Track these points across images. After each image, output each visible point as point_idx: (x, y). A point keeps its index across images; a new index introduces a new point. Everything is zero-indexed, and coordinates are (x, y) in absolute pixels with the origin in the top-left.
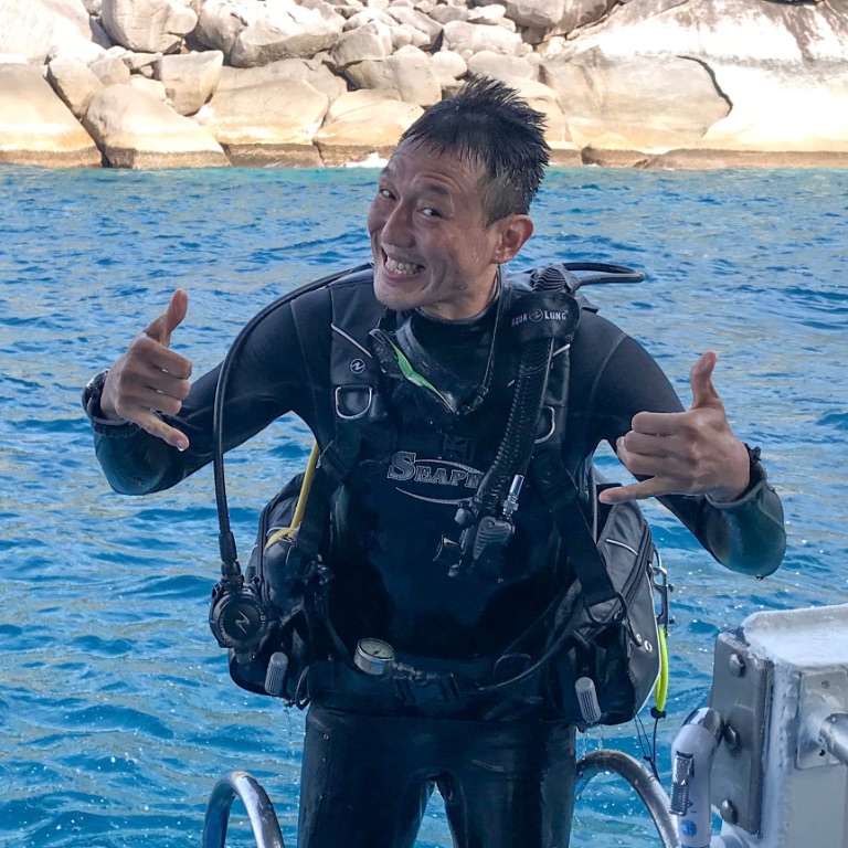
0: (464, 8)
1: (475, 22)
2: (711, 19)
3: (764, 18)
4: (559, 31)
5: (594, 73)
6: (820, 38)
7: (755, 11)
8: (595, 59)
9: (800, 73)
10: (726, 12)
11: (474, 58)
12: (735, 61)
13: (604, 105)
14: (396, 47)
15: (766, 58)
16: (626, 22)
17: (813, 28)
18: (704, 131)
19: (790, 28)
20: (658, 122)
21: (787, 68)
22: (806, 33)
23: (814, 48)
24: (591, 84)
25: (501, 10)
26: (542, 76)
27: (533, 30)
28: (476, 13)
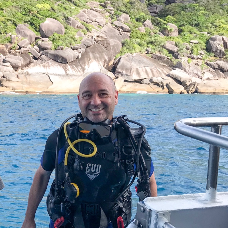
0: (2, 63)
1: (4, 66)
2: (49, 66)
3: (59, 66)
4: (20, 68)
5: (27, 76)
6: (69, 70)
7: (57, 65)
8: (27, 74)
9: (65, 77)
10: (52, 65)
11: (4, 73)
12: (53, 74)
13: (29, 83)
15: (59, 74)
16: (33, 66)
17: (68, 68)
18: (48, 88)
19: (63, 68)
20: (39, 86)
21: (63, 76)
22: (66, 69)
23: (68, 72)
24: (27, 79)
25: (9, 64)
26: (18, 77)
27: (15, 68)
28: (5, 64)
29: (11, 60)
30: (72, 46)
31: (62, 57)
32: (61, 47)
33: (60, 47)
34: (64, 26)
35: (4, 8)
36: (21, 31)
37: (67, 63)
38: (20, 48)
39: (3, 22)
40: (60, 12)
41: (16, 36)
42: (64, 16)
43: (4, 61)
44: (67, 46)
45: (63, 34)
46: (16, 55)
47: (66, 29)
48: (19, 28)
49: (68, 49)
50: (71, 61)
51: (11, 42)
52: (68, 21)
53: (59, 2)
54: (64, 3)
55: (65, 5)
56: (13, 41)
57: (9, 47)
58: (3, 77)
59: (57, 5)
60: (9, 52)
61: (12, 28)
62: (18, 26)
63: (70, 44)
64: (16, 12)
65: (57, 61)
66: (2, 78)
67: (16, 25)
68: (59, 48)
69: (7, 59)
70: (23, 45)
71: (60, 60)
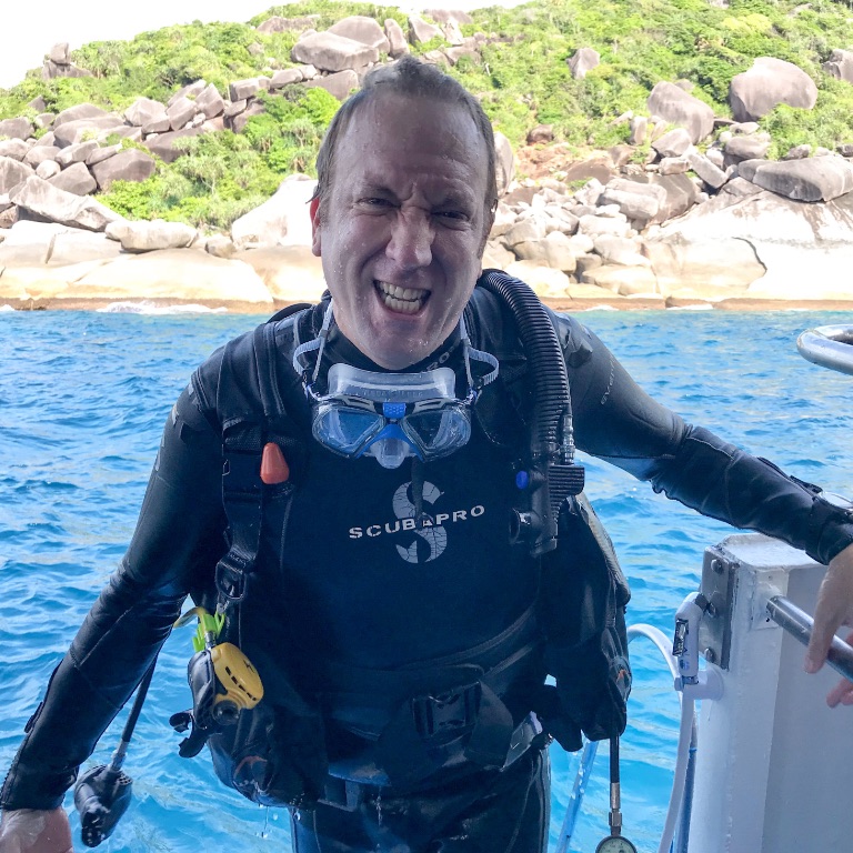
0: (593, 208)
1: (599, 216)
2: (755, 214)
3: (790, 213)
4: (656, 222)
5: (678, 249)
6: (827, 225)
7: (784, 208)
8: (679, 240)
9: (813, 248)
10: (766, 209)
11: (598, 239)
12: (770, 240)
13: (682, 270)
14: (548, 232)
15: (790, 238)
16: (700, 215)
17: (822, 219)
18: (748, 286)
19: (808, 219)
20: (717, 281)
21: (804, 245)
22: (818, 222)
23: (823, 232)
24: (674, 256)
25: (617, 207)
26: (643, 251)
27: (638, 221)
28: (602, 210)
29: (622, 197)
30: (842, 144)
31: (804, 181)
32: (800, 150)
33: (798, 148)
34: (817, 81)
35: (615, 37)
36: (665, 102)
37: (822, 201)
38: (659, 158)
39: (607, 79)
40: (803, 35)
41: (649, 121)
42: (818, 48)
43: (601, 201)
44: (824, 146)
45: (812, 107)
46: (643, 180)
47: (822, 92)
48: (660, 94)
49: (826, 154)
50: (835, 194)
51: (629, 141)
52: (831, 64)
53: (802, 6)
54: (818, 10)
55: (823, 16)
56: (635, 138)
57: (623, 155)
58: (594, 251)
59: (796, 15)
60: (622, 172)
61: (636, 96)
62: (658, 90)
63: (836, 139)
64: (655, 45)
65: (786, 197)
66: (590, 255)
67: (649, 87)
68: (796, 152)
69: (610, 194)
70: (670, 148)
71: (796, 192)
